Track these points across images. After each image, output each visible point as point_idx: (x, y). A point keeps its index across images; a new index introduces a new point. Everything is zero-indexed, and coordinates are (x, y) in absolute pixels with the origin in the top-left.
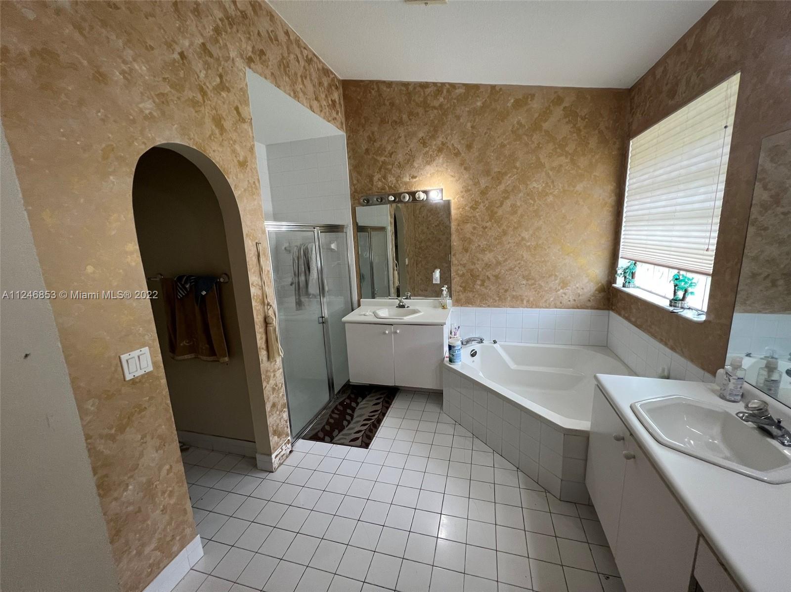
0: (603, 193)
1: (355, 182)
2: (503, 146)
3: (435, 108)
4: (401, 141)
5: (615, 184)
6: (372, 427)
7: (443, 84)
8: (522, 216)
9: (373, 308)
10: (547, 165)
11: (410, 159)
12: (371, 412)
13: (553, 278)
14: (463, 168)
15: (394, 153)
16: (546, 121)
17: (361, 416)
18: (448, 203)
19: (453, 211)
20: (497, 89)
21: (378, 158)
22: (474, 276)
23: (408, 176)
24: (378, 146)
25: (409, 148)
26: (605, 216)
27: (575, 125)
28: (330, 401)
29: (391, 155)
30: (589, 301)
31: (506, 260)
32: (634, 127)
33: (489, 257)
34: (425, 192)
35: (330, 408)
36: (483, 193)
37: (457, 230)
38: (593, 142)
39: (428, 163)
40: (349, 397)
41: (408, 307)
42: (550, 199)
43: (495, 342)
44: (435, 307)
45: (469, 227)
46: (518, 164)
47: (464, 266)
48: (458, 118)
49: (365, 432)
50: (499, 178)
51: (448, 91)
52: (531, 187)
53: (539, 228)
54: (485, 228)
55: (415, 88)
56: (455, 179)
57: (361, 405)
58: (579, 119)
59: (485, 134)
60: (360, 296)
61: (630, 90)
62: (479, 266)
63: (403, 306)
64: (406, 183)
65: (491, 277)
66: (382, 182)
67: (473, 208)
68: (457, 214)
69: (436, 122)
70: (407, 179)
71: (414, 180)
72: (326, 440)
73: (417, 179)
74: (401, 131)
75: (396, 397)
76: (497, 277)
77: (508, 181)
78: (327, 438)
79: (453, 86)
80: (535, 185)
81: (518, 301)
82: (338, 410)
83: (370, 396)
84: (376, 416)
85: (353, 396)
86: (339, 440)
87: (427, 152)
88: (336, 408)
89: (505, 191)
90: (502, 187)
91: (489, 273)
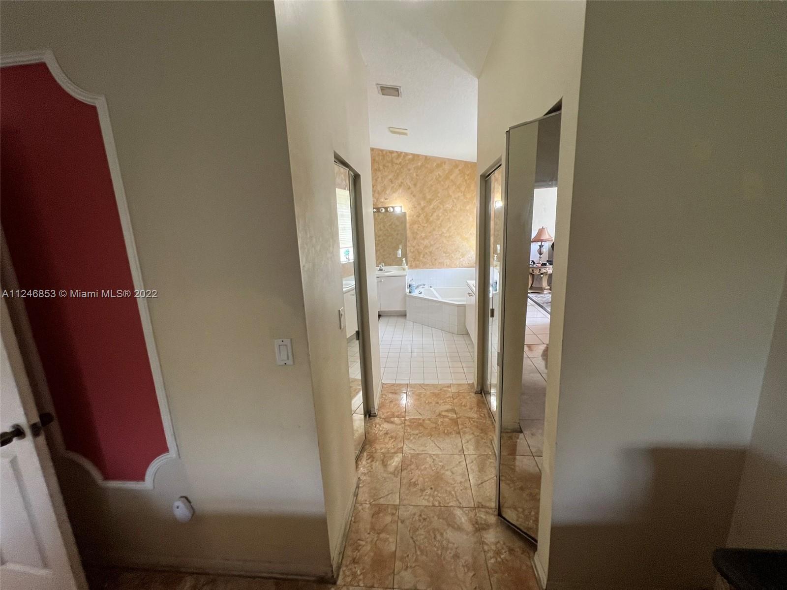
2: (432, 186)
3: (397, 164)
4: (379, 179)
7: (401, 153)
8: (442, 221)
10: (453, 197)
11: (384, 189)
13: (458, 252)
14: (412, 196)
15: (375, 186)
16: (451, 175)
18: (405, 214)
19: (408, 218)
20: (428, 158)
22: (419, 253)
23: (383, 198)
25: (384, 184)
27: (464, 178)
31: (434, 244)
34: (393, 207)
36: (423, 209)
37: (410, 228)
39: (394, 192)
41: (385, 270)
42: (455, 213)
43: (431, 287)
44: (399, 270)
45: (416, 226)
46: (439, 195)
47: (414, 247)
48: (409, 170)
50: (430, 202)
51: (404, 156)
52: (445, 206)
53: (450, 227)
54: (424, 227)
55: (386, 153)
56: (408, 201)
58: (466, 176)
59: (423, 179)
62: (422, 247)
63: (381, 270)
64: (382, 202)
65: (428, 253)
67: (418, 216)
69: (398, 171)
70: (382, 200)
71: (386, 201)
73: (388, 200)
74: (379, 174)
76: (431, 252)
77: (435, 203)
79: (406, 154)
80: (447, 205)
81: (442, 265)
87: (393, 187)
89: (433, 208)
90: (431, 206)
91: (427, 251)
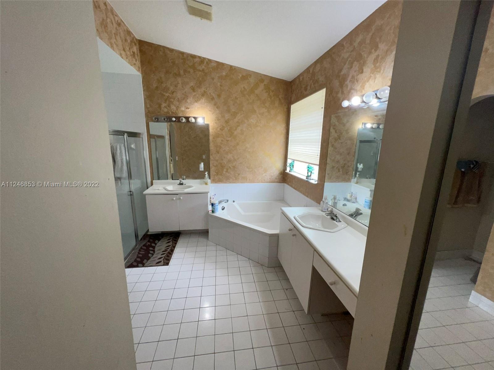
0: (281, 128)
1: (148, 106)
2: (236, 98)
3: (200, 71)
4: (180, 86)
5: (285, 124)
6: (168, 254)
7: (204, 58)
8: (246, 136)
9: (164, 186)
10: (257, 112)
11: (185, 97)
12: (167, 247)
13: (260, 168)
14: (216, 107)
15: (175, 93)
16: (256, 90)
17: (159, 250)
18: (208, 126)
19: (211, 130)
20: (233, 68)
21: (164, 94)
22: (223, 167)
23: (184, 107)
24: (164, 86)
25: (184, 91)
26: (282, 139)
27: (269, 94)
28: (136, 245)
29: (173, 93)
30: (276, 179)
31: (238, 158)
32: (293, 99)
33: (230, 156)
34: (195, 118)
35: (137, 249)
36: (227, 122)
37: (213, 141)
38: (277, 103)
39: (196, 101)
40: (149, 241)
41: (185, 184)
42: (259, 128)
43: (234, 202)
44: (201, 184)
45: (219, 140)
46: (244, 109)
47: (217, 161)
48: (213, 79)
49: (164, 258)
50: (234, 115)
51: (207, 63)
52: (250, 121)
53: (254, 143)
54: (228, 141)
55: (188, 57)
56: (211, 112)
57: (158, 244)
58: (271, 91)
59: (227, 91)
60: (153, 179)
61: (291, 82)
62: (225, 161)
63: (182, 184)
64: (183, 111)
65: (231, 167)
66: (167, 108)
67: (222, 129)
68: (213, 132)
69: (201, 79)
70: (183, 109)
71: (188, 110)
72: (139, 266)
73: (190, 109)
74: (179, 80)
75: (180, 237)
76: (234, 167)
77: (239, 117)
78: (140, 265)
79: (210, 61)
80: (252, 121)
81: (245, 180)
82: (143, 249)
83: (163, 238)
84: (170, 249)
85: (151, 240)
86: (148, 264)
87: (195, 95)
88: (141, 248)
89: (238, 122)
90: (236, 120)
91: (230, 165)
